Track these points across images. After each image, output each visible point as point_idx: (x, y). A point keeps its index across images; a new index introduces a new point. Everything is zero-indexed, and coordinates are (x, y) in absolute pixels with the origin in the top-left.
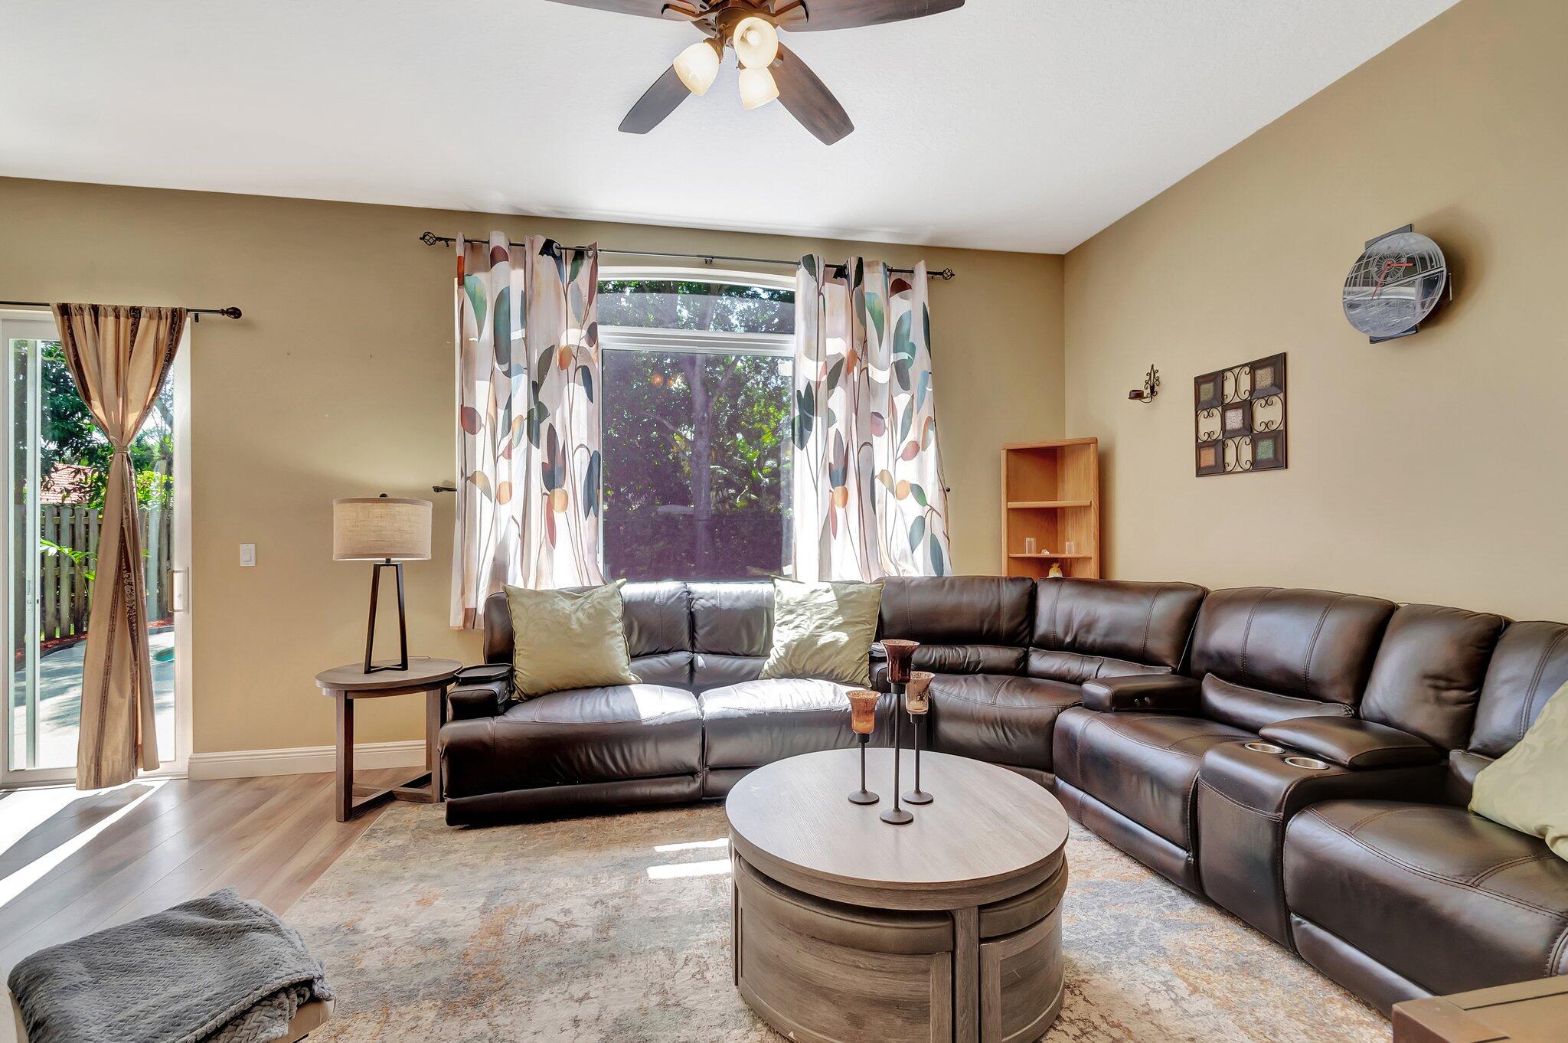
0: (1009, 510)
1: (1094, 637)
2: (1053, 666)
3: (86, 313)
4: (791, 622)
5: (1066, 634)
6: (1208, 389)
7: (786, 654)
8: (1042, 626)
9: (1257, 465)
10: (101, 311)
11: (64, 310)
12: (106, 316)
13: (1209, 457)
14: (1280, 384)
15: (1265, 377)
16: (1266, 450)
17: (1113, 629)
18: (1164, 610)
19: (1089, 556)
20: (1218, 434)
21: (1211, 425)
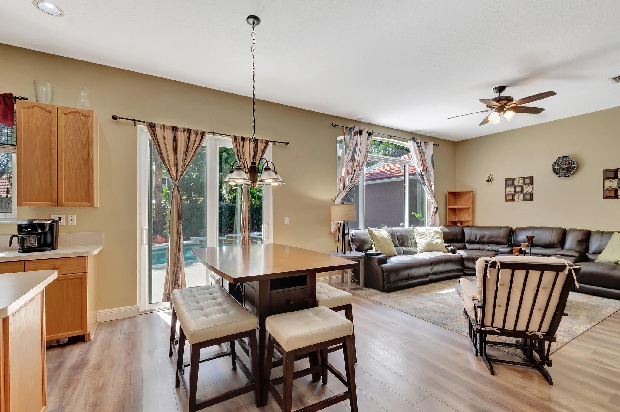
0: (449, 208)
1: (486, 239)
2: (475, 247)
3: (240, 139)
4: (424, 237)
5: (476, 239)
6: (510, 182)
7: (426, 245)
8: (467, 238)
9: (525, 200)
10: (245, 139)
11: (235, 138)
12: (247, 141)
13: (510, 197)
14: (532, 183)
15: (528, 181)
16: (528, 197)
17: (491, 237)
18: (502, 233)
19: (470, 220)
20: (513, 192)
21: (511, 190)
